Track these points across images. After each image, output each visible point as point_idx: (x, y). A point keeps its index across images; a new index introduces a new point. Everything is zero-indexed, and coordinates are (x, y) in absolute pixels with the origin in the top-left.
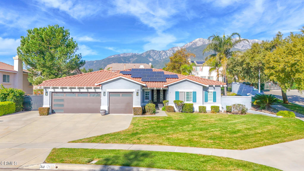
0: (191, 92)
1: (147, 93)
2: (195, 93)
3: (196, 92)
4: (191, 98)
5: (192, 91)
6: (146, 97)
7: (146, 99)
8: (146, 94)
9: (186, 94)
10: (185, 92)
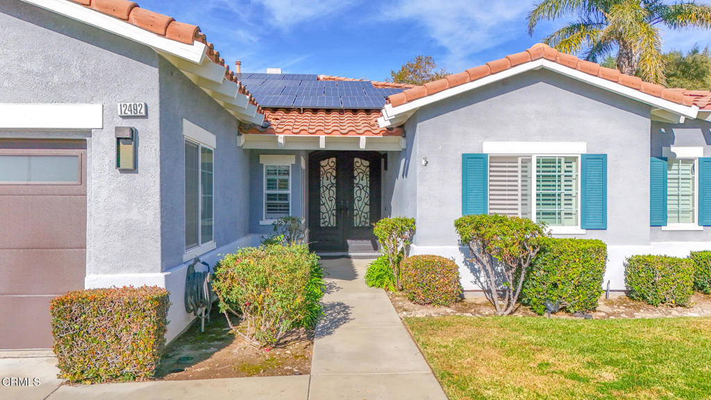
0: (570, 160)
1: (277, 177)
2: (596, 165)
3: (602, 159)
4: (569, 197)
5: (577, 148)
6: (270, 197)
7: (272, 209)
8: (271, 184)
9: (534, 174)
10: (526, 161)
